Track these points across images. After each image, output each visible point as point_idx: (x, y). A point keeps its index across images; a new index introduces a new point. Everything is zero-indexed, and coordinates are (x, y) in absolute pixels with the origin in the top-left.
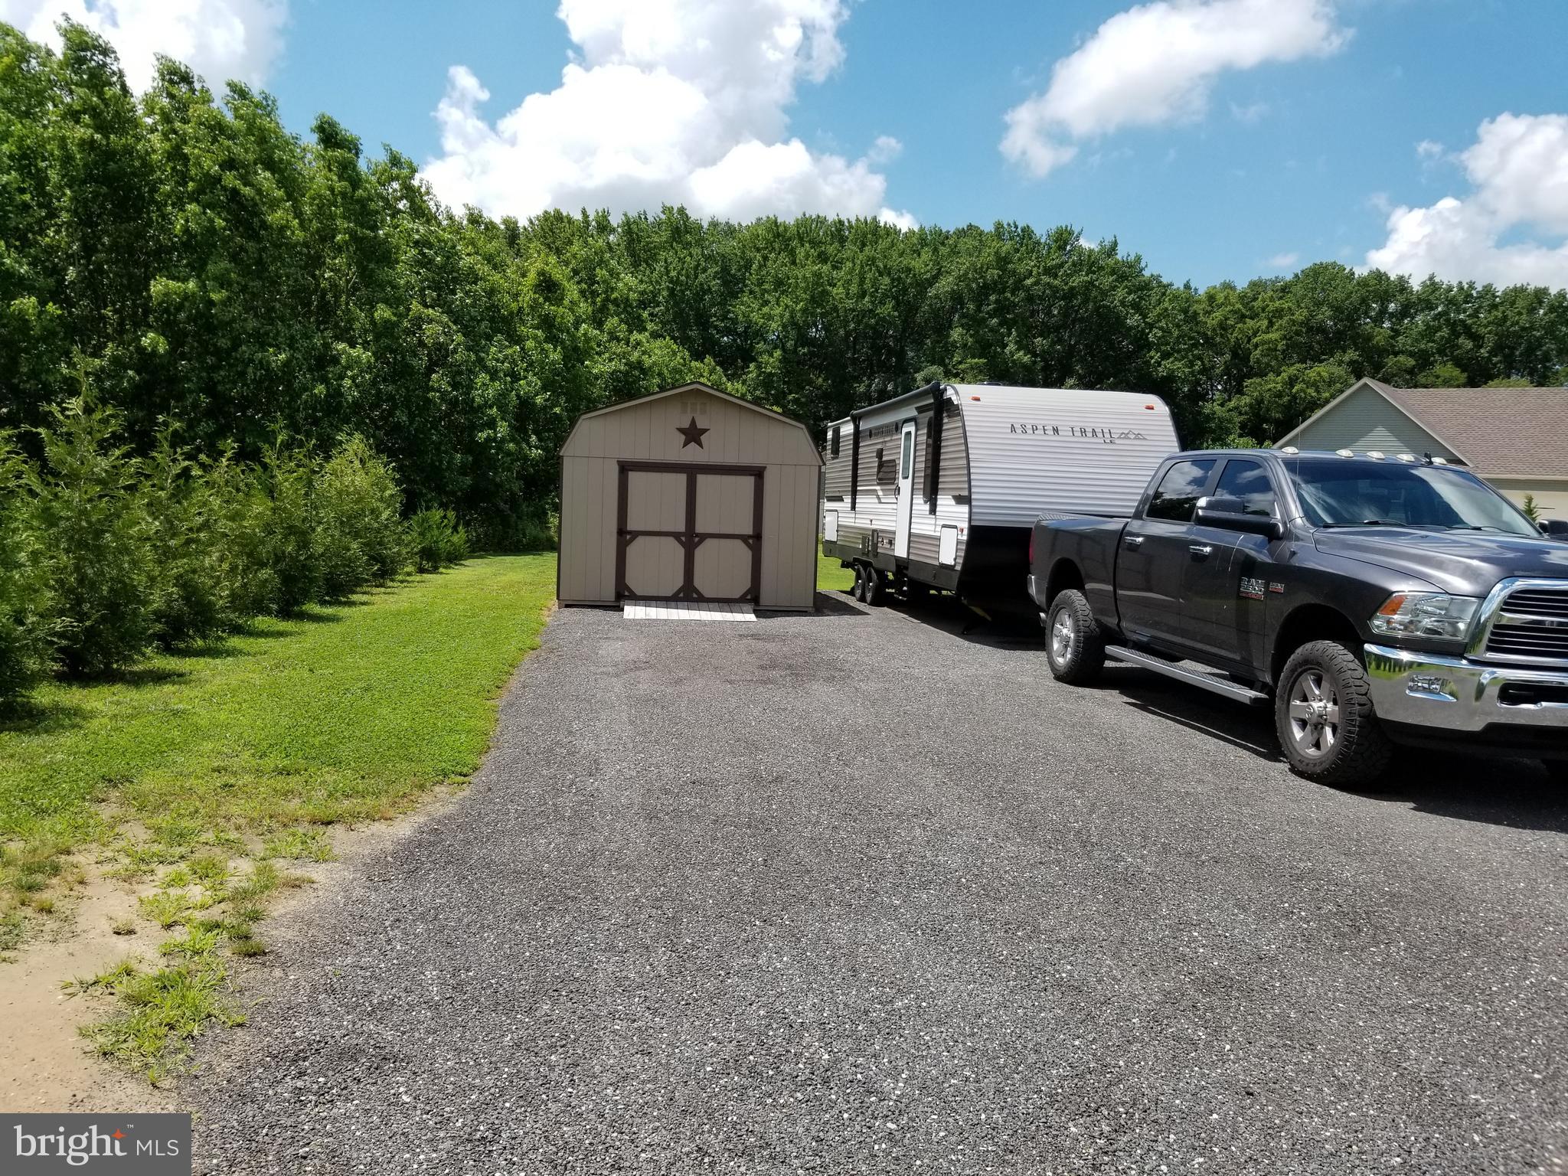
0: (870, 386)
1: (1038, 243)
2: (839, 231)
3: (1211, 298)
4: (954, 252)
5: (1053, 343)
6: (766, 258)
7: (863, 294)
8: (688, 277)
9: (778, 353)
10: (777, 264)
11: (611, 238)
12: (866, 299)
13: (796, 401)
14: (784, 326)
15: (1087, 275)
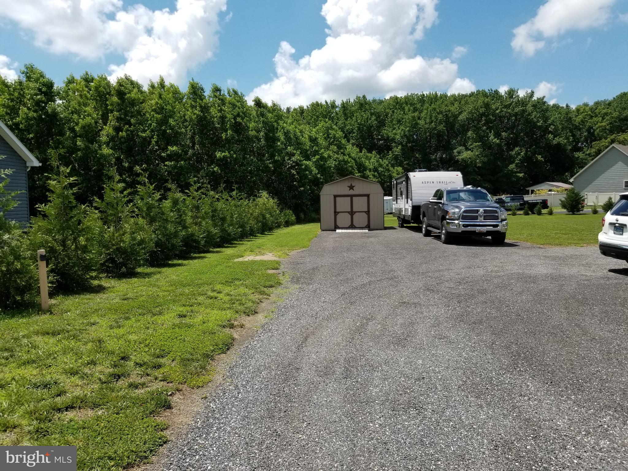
0: (436, 156)
1: (502, 96)
2: (422, 99)
3: (578, 110)
4: (467, 103)
5: (509, 134)
6: (393, 112)
7: (432, 122)
8: (364, 122)
9: (400, 147)
10: (398, 114)
11: (337, 109)
12: (433, 124)
13: (408, 164)
14: (402, 137)
15: (521, 107)
